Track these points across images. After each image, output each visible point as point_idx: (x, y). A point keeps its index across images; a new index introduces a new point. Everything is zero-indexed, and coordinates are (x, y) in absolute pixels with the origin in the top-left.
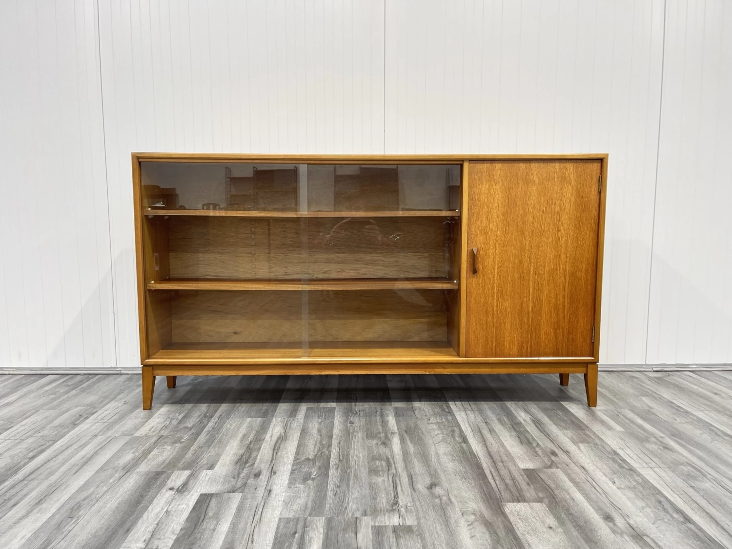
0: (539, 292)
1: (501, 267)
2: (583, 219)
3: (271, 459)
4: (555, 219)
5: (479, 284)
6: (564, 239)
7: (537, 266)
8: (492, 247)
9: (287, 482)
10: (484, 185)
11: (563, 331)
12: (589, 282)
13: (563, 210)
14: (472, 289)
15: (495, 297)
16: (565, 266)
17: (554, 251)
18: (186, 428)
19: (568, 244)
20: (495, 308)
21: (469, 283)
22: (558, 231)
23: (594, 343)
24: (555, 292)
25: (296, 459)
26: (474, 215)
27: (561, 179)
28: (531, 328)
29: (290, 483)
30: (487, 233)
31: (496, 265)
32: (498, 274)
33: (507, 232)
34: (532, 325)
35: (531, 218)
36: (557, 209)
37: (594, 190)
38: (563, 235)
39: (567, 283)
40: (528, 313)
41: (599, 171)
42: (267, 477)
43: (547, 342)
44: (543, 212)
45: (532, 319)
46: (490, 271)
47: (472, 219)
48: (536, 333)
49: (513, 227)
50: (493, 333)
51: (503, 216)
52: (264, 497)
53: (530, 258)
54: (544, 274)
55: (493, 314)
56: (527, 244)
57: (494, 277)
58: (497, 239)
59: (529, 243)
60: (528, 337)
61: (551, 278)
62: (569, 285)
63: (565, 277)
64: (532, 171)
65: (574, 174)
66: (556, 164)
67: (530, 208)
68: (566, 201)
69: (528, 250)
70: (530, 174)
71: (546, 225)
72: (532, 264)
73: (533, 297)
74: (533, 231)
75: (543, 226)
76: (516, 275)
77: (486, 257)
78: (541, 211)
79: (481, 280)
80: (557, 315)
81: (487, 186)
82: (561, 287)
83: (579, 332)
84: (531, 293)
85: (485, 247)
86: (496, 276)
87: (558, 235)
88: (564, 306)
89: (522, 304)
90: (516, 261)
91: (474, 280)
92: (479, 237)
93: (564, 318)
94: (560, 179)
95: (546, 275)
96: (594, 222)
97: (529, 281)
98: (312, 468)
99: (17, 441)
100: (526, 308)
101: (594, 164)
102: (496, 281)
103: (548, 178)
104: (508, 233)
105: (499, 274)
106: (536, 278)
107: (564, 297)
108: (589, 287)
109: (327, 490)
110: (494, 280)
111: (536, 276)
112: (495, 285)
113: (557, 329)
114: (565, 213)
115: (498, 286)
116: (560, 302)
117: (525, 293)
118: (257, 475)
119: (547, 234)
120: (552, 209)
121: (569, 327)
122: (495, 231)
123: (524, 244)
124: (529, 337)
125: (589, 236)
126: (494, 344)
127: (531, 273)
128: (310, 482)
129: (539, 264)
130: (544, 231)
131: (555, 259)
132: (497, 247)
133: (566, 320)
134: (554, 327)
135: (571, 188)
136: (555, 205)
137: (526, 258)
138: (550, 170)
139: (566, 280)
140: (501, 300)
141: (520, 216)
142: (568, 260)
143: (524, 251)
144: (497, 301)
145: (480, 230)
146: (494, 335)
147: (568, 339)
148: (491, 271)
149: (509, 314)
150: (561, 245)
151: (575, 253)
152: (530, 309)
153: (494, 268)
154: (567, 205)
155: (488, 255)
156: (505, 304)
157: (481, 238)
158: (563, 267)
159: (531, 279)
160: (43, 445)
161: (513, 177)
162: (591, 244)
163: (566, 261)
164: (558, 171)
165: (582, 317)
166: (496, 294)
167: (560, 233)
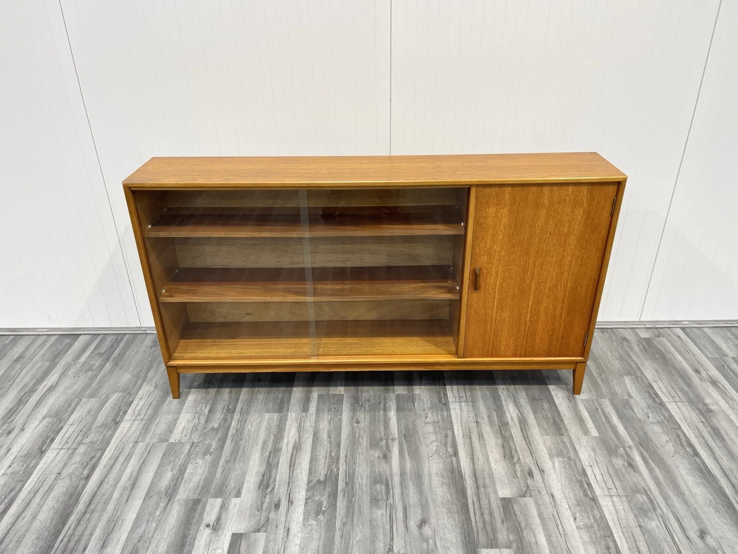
3: (287, 482)
9: (302, 517)
18: (213, 429)
25: (309, 482)
29: (304, 519)
42: (286, 508)
52: (284, 539)
98: (323, 496)
99: (70, 451)
109: (335, 529)
118: (277, 506)
128: (321, 517)
160: (93, 457)
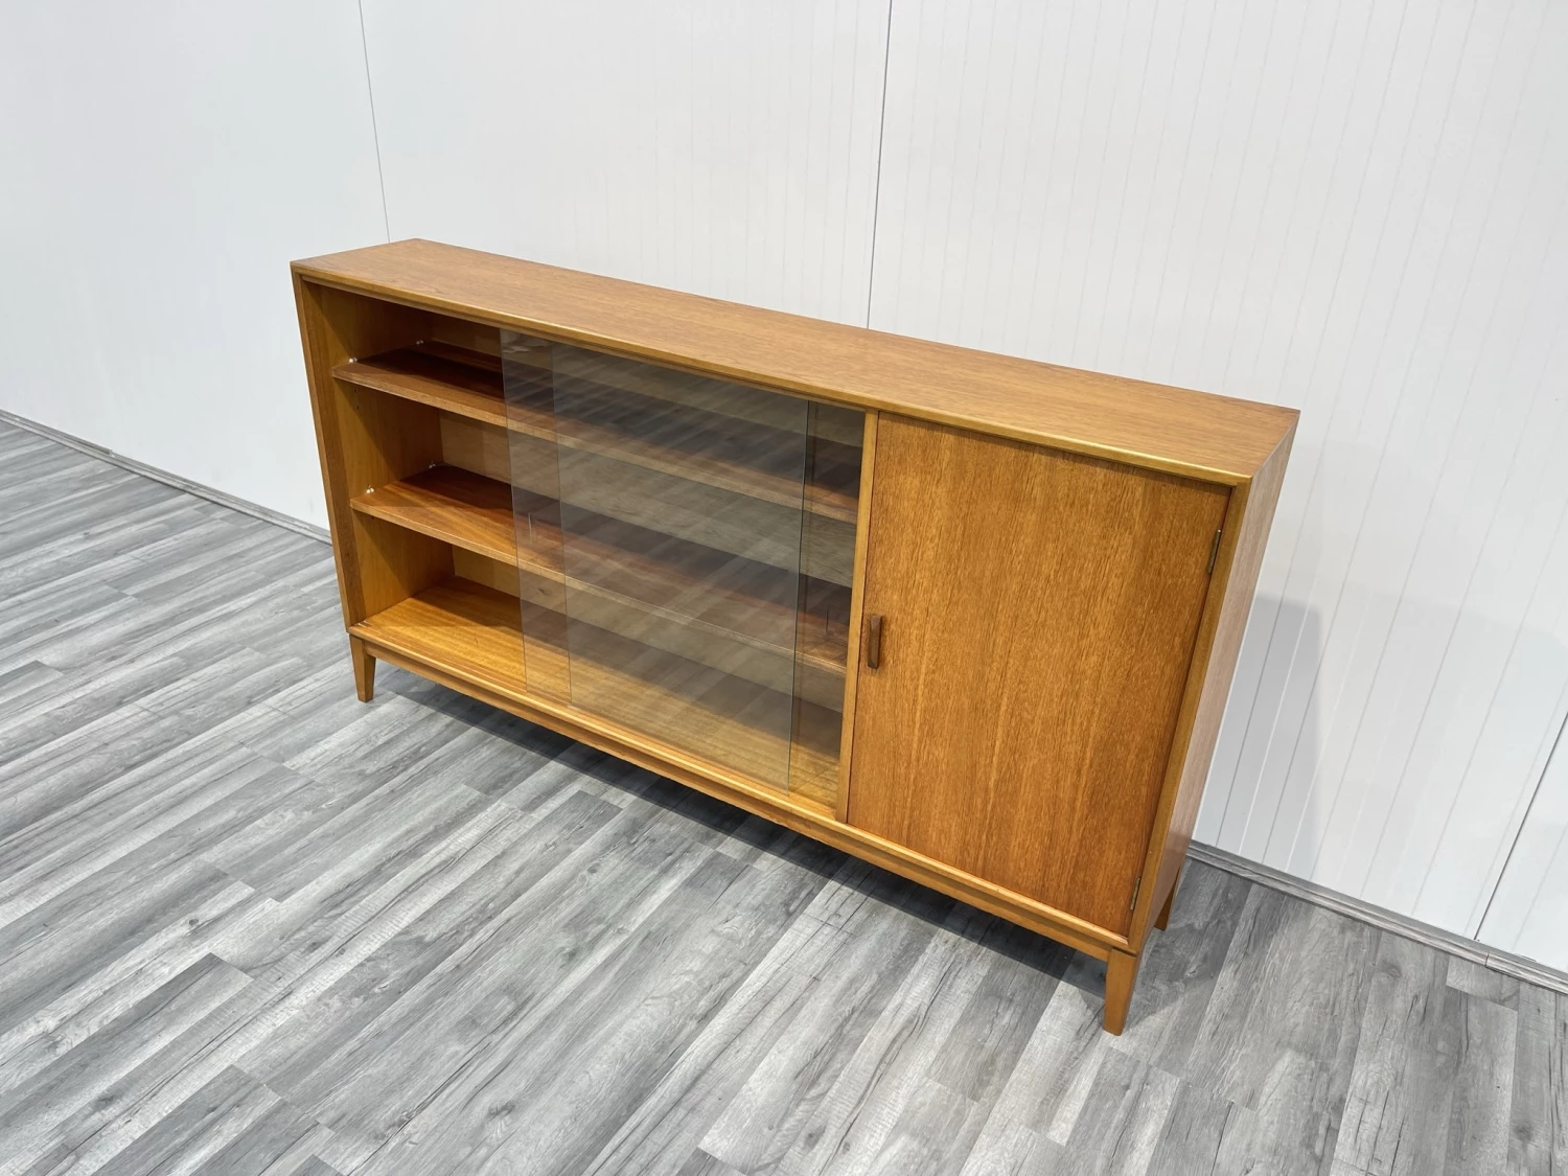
0: (1017, 756)
1: (934, 672)
2: (1150, 626)
4: (1077, 606)
5: (884, 693)
6: (1093, 659)
7: (1017, 699)
8: (916, 624)
10: (910, 479)
11: (1063, 856)
12: (1146, 777)
13: (1100, 588)
14: (869, 697)
15: (916, 732)
16: (1089, 722)
17: (1063, 679)
19: (1103, 675)
20: (914, 753)
21: (864, 683)
22: (1082, 636)
23: (1133, 911)
24: (1056, 770)
26: (881, 541)
27: (1107, 512)
28: (990, 824)
30: (908, 591)
31: (924, 666)
32: (926, 687)
33: (954, 599)
34: (992, 818)
35: (1015, 587)
36: (1085, 583)
37: (1196, 563)
38: (1091, 650)
39: (1088, 761)
40: (987, 790)
41: (1218, 518)
43: (1022, 865)
44: (1048, 580)
45: (994, 806)
46: (908, 674)
47: (878, 550)
48: (999, 837)
49: (970, 595)
50: (905, 799)
51: (950, 562)
53: (1003, 675)
54: (1033, 722)
55: (909, 763)
56: (1000, 640)
57: (916, 689)
58: (930, 610)
59: (1005, 643)
60: (980, 837)
61: (1050, 736)
62: (1091, 766)
63: (1085, 746)
64: (1031, 474)
65: (1144, 505)
66: (1098, 469)
67: (1016, 561)
68: (1111, 570)
69: (1001, 657)
70: (1025, 479)
71: (1051, 613)
72: (1006, 690)
73: (1001, 762)
74: (1017, 617)
75: (1043, 614)
76: (966, 702)
77: (903, 640)
78: (1043, 577)
79: (888, 685)
80: (1053, 818)
81: (916, 482)
82: (1072, 764)
83: (1101, 875)
84: (997, 750)
85: (903, 619)
86: (921, 687)
87: (1078, 646)
88: (1073, 809)
89: (974, 766)
90: (971, 673)
91: (871, 680)
92: (889, 592)
93: (1070, 832)
94: (1102, 511)
95: (1037, 727)
96: (1182, 643)
97: (996, 724)
100: (983, 778)
101: (1207, 494)
102: (920, 699)
103: (1070, 501)
104: (957, 603)
105: (930, 684)
106: (1013, 724)
107: (1076, 787)
108: (1144, 790)
110: (916, 696)
111: (1014, 720)
112: (919, 707)
113: (1050, 848)
114: (1105, 599)
115: (925, 711)
116: (1065, 794)
117: (984, 747)
119: (1052, 635)
120: (1070, 581)
121: (1078, 855)
122: (926, 591)
123: (992, 640)
124: (984, 837)
125: (1163, 673)
126: (906, 822)
127: (1003, 708)
129: (1022, 696)
130: (1043, 627)
131: (1064, 699)
132: (929, 626)
133: (1074, 838)
134: (1041, 843)
135: (1130, 541)
136: (1081, 571)
137: (994, 674)
138: (1080, 483)
139: (1085, 753)
140: (928, 742)
141: (987, 573)
142: (1097, 711)
143: (991, 656)
144: (920, 742)
145: (894, 579)
146: (909, 805)
147: (1073, 879)
148: (912, 673)
149: (944, 777)
150: (1084, 672)
151: (1119, 702)
152: (991, 784)
153: (918, 670)
154: (1113, 579)
155: (907, 637)
156: (936, 753)
157: (895, 597)
158: (1082, 723)
159: (1000, 723)
161: (980, 476)
162: (1164, 693)
163: (1093, 713)
164: (1100, 487)
165: (1113, 847)
166: (917, 725)
167: (1084, 643)
